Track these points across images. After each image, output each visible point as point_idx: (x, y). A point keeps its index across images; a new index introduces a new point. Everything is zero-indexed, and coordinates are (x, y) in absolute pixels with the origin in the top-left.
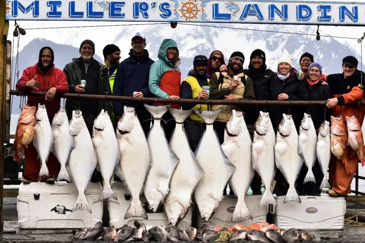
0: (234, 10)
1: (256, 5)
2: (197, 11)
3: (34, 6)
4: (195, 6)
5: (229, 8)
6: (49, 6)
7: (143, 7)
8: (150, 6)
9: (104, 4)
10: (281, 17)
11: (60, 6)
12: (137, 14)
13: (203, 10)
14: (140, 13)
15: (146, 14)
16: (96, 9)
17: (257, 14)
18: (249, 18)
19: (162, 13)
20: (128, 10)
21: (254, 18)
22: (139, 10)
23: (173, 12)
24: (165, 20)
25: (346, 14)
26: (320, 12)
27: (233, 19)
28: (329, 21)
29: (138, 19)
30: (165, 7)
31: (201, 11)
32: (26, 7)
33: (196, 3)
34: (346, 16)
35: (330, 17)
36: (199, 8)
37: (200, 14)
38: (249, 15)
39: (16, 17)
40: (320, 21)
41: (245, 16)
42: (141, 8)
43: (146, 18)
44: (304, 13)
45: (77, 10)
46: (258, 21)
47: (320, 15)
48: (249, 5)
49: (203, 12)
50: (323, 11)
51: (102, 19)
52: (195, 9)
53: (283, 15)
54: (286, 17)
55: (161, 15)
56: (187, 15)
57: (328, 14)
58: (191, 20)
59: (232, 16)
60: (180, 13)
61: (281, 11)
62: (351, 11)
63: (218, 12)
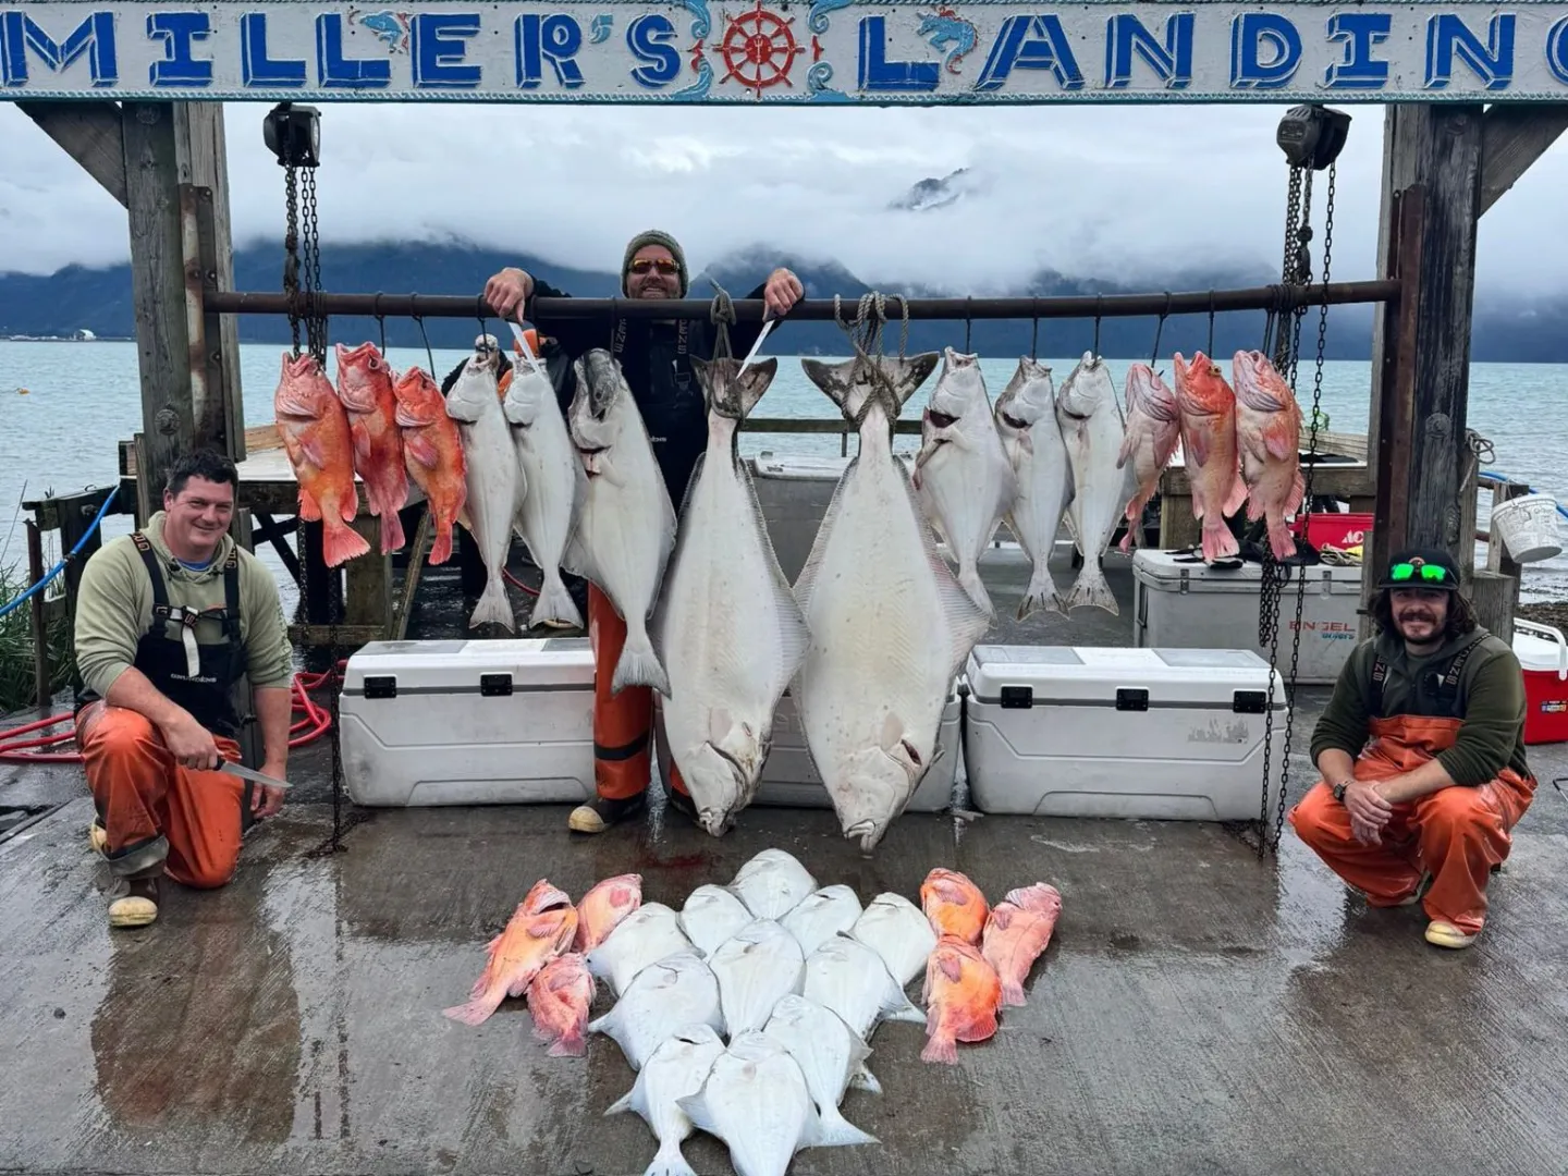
0: (951, 47)
1: (1052, 23)
2: (792, 51)
3: (94, 37)
4: (784, 30)
5: (931, 35)
6: (158, 36)
7: (557, 38)
8: (587, 35)
9: (392, 26)
10: (1164, 76)
11: (202, 37)
12: (534, 70)
13: (818, 50)
14: (545, 65)
15: (572, 70)
16: (358, 47)
17: (1057, 62)
18: (1020, 81)
19: (638, 65)
20: (491, 50)
21: (1042, 82)
22: (542, 50)
23: (686, 60)
24: (652, 94)
25: (1460, 49)
26: (1342, 46)
27: (948, 86)
28: (1379, 84)
29: (539, 93)
30: (651, 36)
31: (811, 51)
32: (59, 40)
33: (785, 16)
34: (1457, 64)
35: (1381, 68)
36: (802, 35)
37: (803, 65)
38: (1020, 65)
39: (19, 84)
40: (1338, 85)
41: (1002, 71)
42: (549, 44)
43: (569, 86)
44: (1267, 55)
45: (276, 52)
46: (1057, 92)
47: (1340, 62)
48: (1022, 23)
49: (816, 58)
50: (1352, 38)
51: (384, 92)
52: (781, 42)
53: (1169, 63)
54: (1185, 69)
55: (634, 73)
57: (1377, 54)
58: (768, 94)
59: (944, 75)
60: (716, 63)
61: (1163, 44)
62: (1484, 41)
63: (883, 58)
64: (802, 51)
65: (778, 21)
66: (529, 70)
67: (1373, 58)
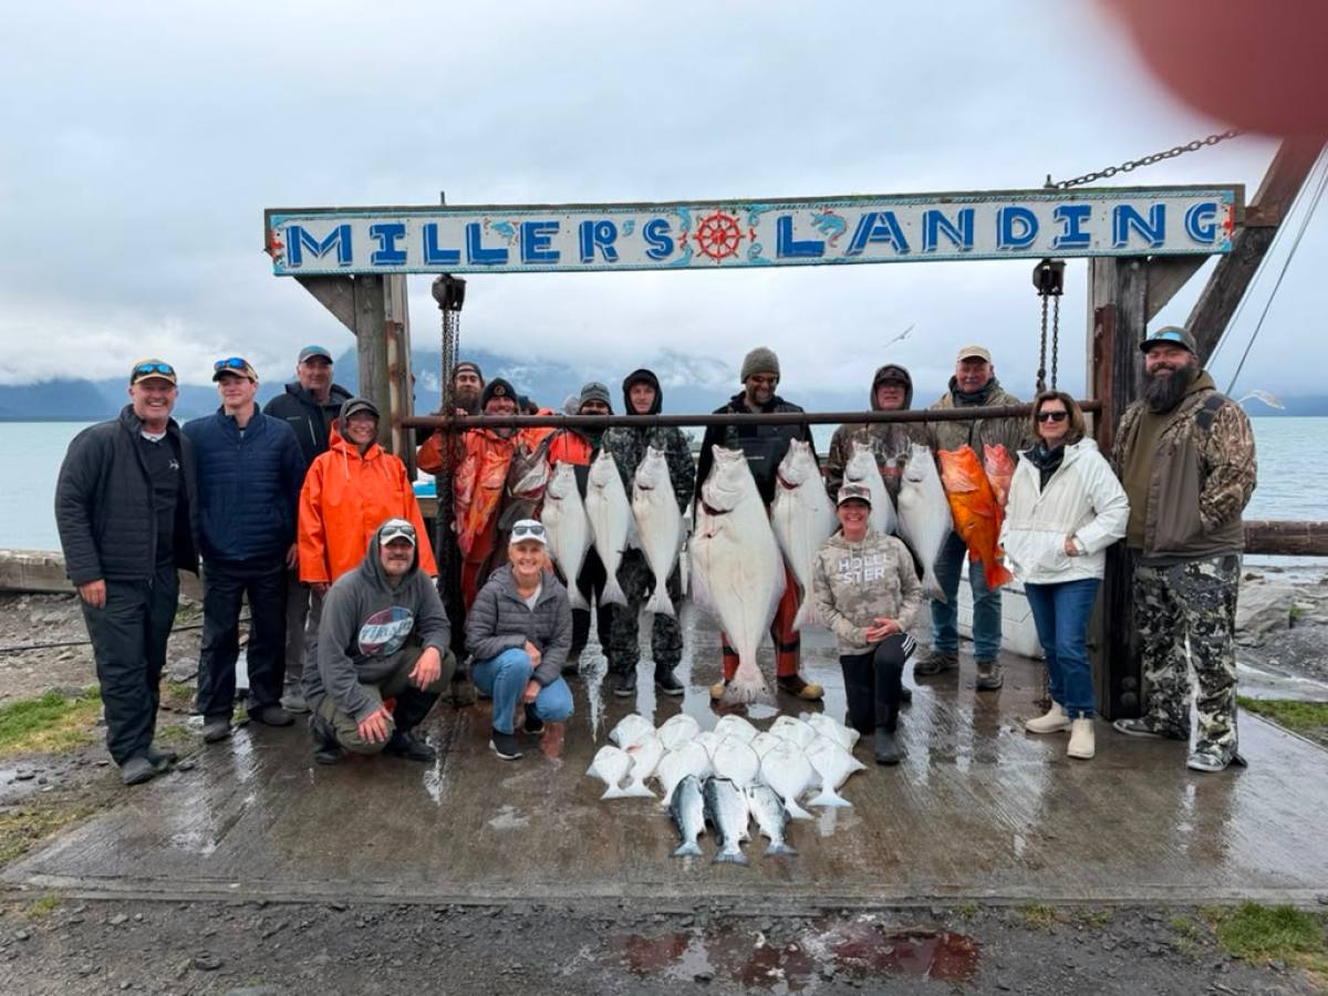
0: (831, 231)
1: (890, 216)
2: (739, 236)
3: (340, 239)
4: (733, 225)
5: (819, 226)
6: (376, 237)
7: (603, 234)
8: (620, 230)
9: (509, 229)
10: (954, 242)
11: (401, 238)
12: (590, 252)
13: (754, 236)
14: (597, 250)
15: (612, 252)
16: (490, 241)
17: (893, 238)
18: (872, 249)
19: (649, 247)
20: (566, 242)
21: (886, 250)
22: (594, 241)
23: (677, 244)
24: (657, 264)
25: (1133, 224)
26: (1062, 225)
27: (829, 254)
28: (1086, 246)
29: (592, 265)
30: (657, 231)
31: (749, 237)
32: (320, 240)
33: (734, 218)
34: (1132, 233)
35: (1086, 237)
36: (744, 227)
37: (745, 244)
38: (872, 240)
39: (298, 266)
40: (1061, 247)
41: (862, 244)
42: (599, 237)
43: (611, 261)
44: (1018, 231)
45: (442, 246)
46: (894, 255)
47: (1062, 234)
48: (873, 217)
49: (752, 240)
50: (1068, 219)
51: (504, 267)
52: (732, 232)
53: (960, 237)
54: (969, 240)
55: (648, 252)
56: (713, 249)
57: (1083, 229)
58: (724, 261)
59: (827, 248)
60: (694, 245)
61: (956, 226)
62: (1147, 219)
63: (791, 239)
64: (743, 237)
65: (730, 220)
66: (587, 253)
67: (1081, 231)
